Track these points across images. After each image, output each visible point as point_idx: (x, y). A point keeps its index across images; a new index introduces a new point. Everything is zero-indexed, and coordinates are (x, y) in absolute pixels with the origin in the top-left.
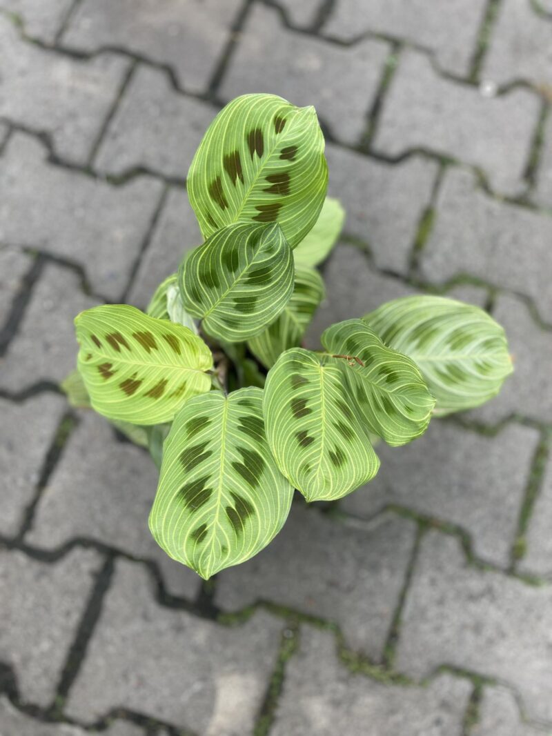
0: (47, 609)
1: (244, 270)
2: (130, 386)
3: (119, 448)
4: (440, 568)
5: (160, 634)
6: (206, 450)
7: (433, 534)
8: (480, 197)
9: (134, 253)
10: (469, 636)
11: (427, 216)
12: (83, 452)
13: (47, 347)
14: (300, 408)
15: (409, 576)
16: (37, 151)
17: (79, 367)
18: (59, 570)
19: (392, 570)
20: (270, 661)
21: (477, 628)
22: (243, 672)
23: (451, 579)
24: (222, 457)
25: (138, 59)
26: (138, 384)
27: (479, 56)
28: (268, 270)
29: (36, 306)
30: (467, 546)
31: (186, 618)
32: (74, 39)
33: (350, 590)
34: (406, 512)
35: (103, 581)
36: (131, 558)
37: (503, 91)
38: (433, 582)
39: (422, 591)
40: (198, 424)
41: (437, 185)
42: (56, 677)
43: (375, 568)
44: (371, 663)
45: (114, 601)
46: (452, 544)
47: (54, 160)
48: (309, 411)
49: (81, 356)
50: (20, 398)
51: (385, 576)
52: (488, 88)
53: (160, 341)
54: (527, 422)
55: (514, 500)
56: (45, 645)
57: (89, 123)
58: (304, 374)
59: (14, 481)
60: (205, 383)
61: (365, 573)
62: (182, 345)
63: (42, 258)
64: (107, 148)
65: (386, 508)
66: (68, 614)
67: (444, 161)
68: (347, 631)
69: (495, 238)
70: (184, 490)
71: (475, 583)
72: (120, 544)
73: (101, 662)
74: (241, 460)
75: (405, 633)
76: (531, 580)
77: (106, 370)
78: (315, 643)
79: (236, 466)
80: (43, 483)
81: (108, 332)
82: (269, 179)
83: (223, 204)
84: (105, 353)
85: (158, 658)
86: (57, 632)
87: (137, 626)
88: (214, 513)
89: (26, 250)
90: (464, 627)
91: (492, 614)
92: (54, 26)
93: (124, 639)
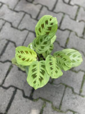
0: (5, 97)
1: (43, 42)
2: (23, 59)
3: (19, 71)
4: (68, 94)
5: (23, 102)
6: (36, 69)
7: (68, 88)
8: (76, 37)
9: (23, 41)
10: (73, 105)
11: (68, 39)
12: (13, 72)
13: (9, 55)
14: (51, 64)
15: (64, 95)
16: (9, 25)
17: (15, 56)
18: (8, 91)
19: (61, 94)
20: (41, 108)
21: (74, 104)
22: (36, 109)
23: (70, 95)
24: (38, 71)
25: (26, 13)
26: (25, 59)
27: (76, 16)
28: (47, 42)
29: (8, 48)
30: (73, 90)
31: (28, 100)
32: (16, 9)
33: (54, 96)
34: (63, 84)
35: (15, 93)
36: (19, 89)
37: (80, 21)
38: (67, 96)
39: (66, 97)
40: (34, 65)
41: (69, 34)
42: (6, 108)
43: (58, 93)
44: (57, 109)
45: (16, 96)
46: (71, 90)
47: (12, 27)
48: (52, 64)
49: (16, 54)
50: (4, 62)
51: (60, 94)
52: (77, 21)
53: (29, 52)
54: (82, 71)
55: (80, 83)
56: (4, 103)
57: (18, 22)
58: (51, 59)
59: (2, 76)
60: (36, 60)
61: (57, 94)
62: (32, 53)
63: (9, 41)
64: (20, 25)
65: (60, 83)
66: (8, 98)
67: (71, 31)
68: (53, 103)
69: (78, 43)
70: (32, 75)
71: (74, 96)
72: (18, 87)
73: (13, 106)
74: (41, 71)
75: (63, 104)
76: (83, 96)
77: (20, 57)
78: (48, 105)
79: (41, 72)
80: (6, 76)
81: (21, 50)
82: (48, 28)
83: (40, 32)
84: (20, 54)
85: (23, 106)
86: (6, 101)
87: (20, 101)
88: (37, 79)
89: (7, 40)
90: (72, 103)
91: (77, 101)
92: (13, 7)
93: (17, 103)
